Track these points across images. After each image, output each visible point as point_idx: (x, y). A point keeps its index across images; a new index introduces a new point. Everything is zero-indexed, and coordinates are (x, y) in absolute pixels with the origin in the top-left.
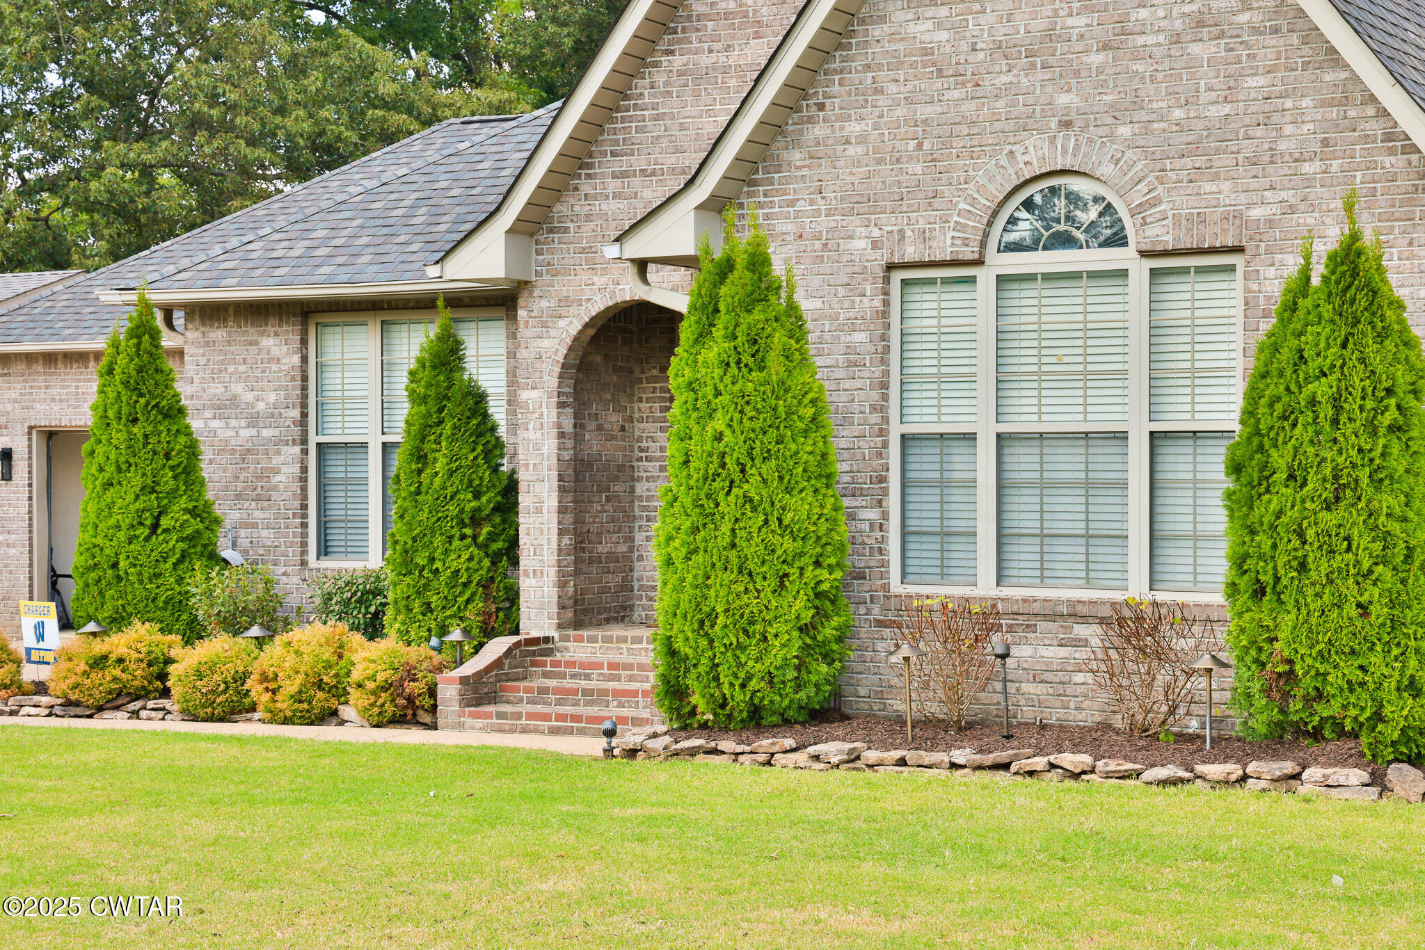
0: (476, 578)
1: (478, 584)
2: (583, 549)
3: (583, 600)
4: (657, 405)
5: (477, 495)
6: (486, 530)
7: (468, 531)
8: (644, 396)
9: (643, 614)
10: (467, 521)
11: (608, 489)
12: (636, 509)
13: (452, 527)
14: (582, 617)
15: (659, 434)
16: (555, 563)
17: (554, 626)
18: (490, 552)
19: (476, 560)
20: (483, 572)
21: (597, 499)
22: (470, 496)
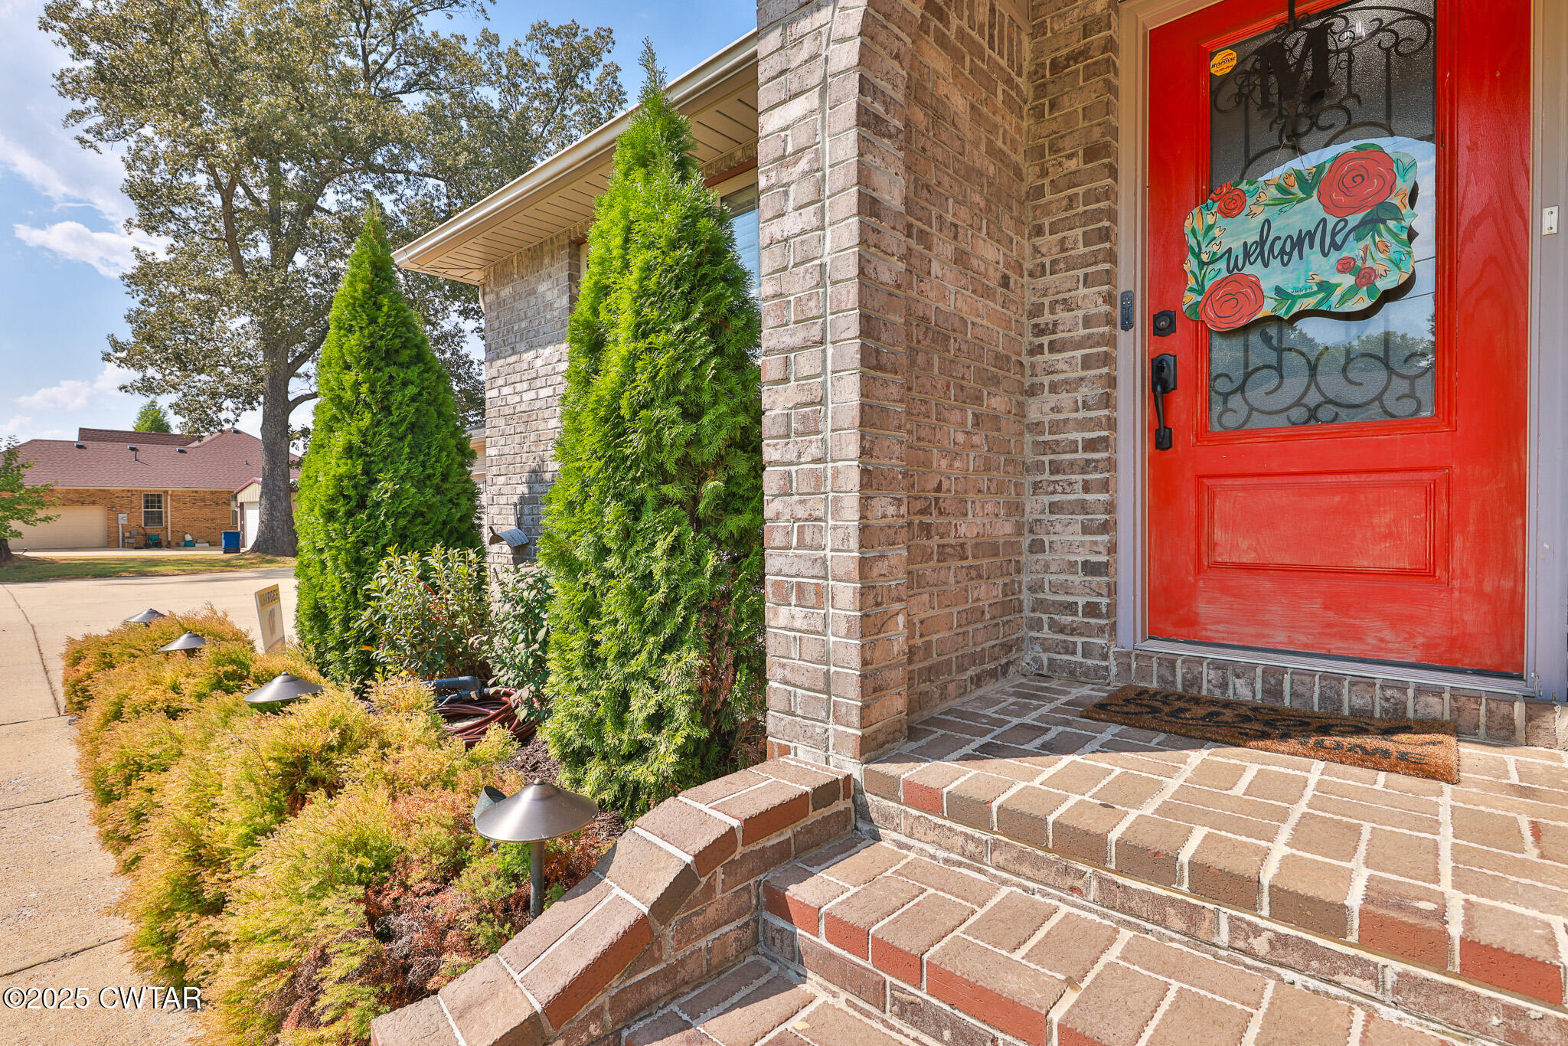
0: (687, 592)
1: (693, 605)
2: (926, 529)
3: (928, 645)
4: (1079, 232)
5: (692, 414)
6: (713, 485)
7: (672, 490)
8: (1047, 223)
9: (1045, 657)
10: (671, 467)
11: (978, 399)
12: (1028, 449)
13: (636, 480)
14: (924, 687)
15: (1082, 291)
16: (853, 568)
17: (853, 745)
18: (723, 534)
19: (689, 551)
20: (705, 580)
21: (956, 416)
22: (674, 412)
